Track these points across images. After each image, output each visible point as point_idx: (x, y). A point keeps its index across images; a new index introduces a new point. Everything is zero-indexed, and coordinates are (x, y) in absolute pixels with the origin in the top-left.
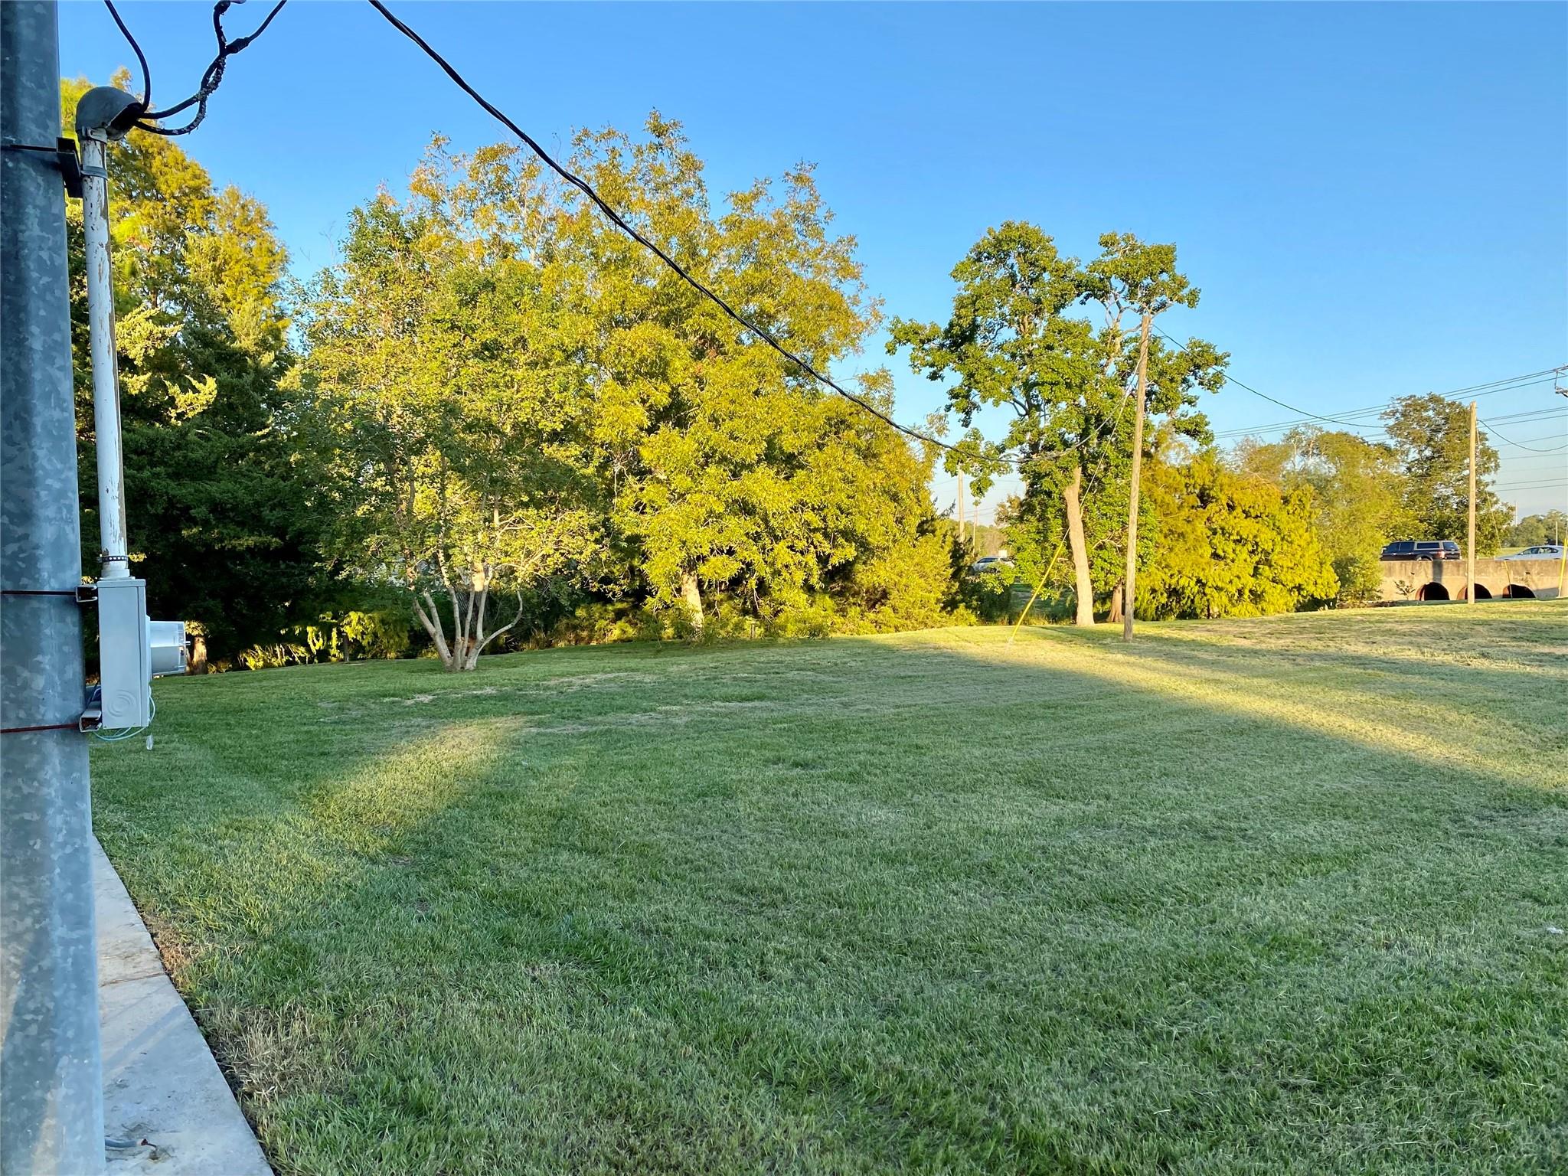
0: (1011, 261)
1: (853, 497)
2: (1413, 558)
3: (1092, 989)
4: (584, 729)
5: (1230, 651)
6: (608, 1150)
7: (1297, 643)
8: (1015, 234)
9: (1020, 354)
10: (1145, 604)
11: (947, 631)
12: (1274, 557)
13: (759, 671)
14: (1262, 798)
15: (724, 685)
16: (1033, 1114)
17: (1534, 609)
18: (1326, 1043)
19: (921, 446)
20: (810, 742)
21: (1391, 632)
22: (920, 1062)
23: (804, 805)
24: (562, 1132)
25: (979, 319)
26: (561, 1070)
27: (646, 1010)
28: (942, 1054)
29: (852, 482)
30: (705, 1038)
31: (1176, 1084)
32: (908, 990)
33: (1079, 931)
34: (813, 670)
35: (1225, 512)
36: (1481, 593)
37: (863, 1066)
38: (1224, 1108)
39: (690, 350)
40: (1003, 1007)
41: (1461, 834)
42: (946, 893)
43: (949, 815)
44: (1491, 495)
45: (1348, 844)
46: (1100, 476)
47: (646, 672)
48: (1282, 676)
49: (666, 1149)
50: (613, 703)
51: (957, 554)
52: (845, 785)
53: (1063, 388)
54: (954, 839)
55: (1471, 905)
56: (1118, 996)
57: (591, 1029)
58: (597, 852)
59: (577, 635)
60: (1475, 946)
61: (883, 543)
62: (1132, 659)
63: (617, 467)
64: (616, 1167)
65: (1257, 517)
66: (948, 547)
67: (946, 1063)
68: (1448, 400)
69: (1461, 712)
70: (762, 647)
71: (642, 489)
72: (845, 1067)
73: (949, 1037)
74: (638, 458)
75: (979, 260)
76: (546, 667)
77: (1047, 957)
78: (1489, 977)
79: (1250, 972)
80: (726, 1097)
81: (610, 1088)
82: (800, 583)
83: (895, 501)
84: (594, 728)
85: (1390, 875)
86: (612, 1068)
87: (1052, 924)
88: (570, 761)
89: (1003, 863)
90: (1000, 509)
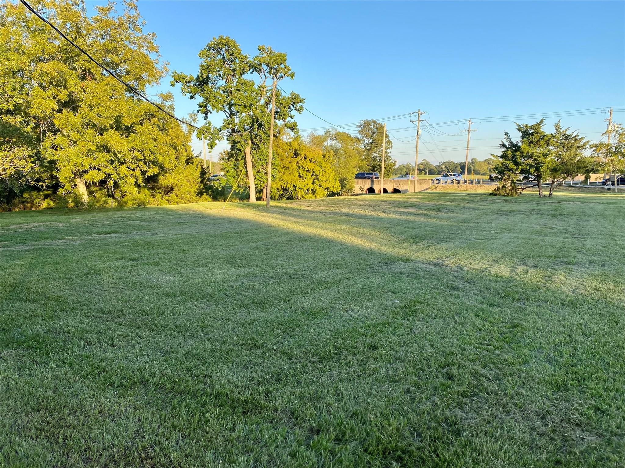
0: (223, 52)
1: (156, 147)
2: (365, 178)
3: (246, 336)
4: (27, 248)
5: (304, 211)
6: (36, 424)
7: (326, 208)
8: (224, 41)
9: (226, 91)
10: (275, 194)
11: (198, 204)
12: (320, 177)
13: (115, 221)
14: (310, 263)
15: (98, 227)
16: (221, 384)
17: (400, 196)
18: (324, 346)
19: (186, 126)
20: (137, 250)
21: (356, 204)
22: (178, 371)
23: (134, 276)
24: (14, 420)
25: (210, 75)
26: (14, 395)
27: (57, 365)
28: (187, 367)
29: (156, 140)
30: (85, 373)
31: (274, 366)
32: (175, 344)
33: (242, 315)
34: (140, 220)
35: (303, 160)
36: (385, 191)
37: (155, 375)
38: (289, 372)
39: (78, 76)
40: (212, 346)
41: (372, 272)
42: (192, 306)
43: (195, 276)
44: (390, 157)
45: (337, 277)
46: (258, 144)
47: (60, 222)
48: (320, 220)
49: (65, 419)
50: (43, 236)
51: (203, 173)
52: (152, 267)
53: (243, 107)
54: (197, 285)
55: (373, 295)
56: (255, 338)
57: (29, 376)
58: (34, 301)
59: (24, 206)
60: (373, 309)
61: (170, 167)
62: (269, 215)
63: (42, 128)
64: (40, 430)
65: (314, 162)
66: (199, 170)
67: (188, 370)
68: (378, 122)
69: (376, 231)
70: (116, 211)
71: (55, 139)
72: (146, 376)
73: (190, 360)
74: (52, 123)
75: (210, 50)
76: (8, 220)
77: (230, 326)
78: (376, 318)
79: (302, 324)
80: (94, 395)
81: (38, 399)
82: (133, 183)
83: (175, 149)
84: (33, 248)
85: (349, 287)
86: (39, 391)
87: (233, 314)
88: (21, 262)
89: (216, 293)
90: (220, 155)
